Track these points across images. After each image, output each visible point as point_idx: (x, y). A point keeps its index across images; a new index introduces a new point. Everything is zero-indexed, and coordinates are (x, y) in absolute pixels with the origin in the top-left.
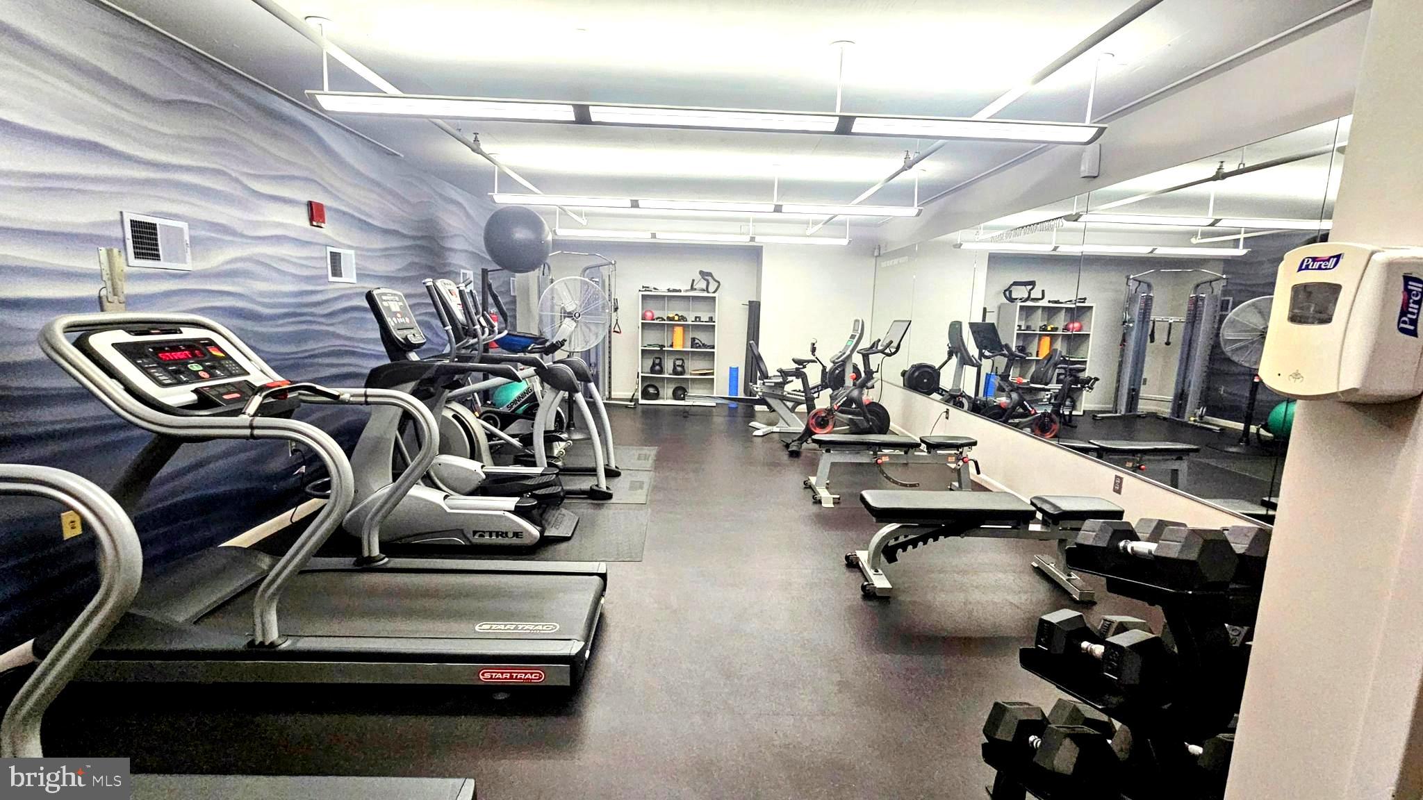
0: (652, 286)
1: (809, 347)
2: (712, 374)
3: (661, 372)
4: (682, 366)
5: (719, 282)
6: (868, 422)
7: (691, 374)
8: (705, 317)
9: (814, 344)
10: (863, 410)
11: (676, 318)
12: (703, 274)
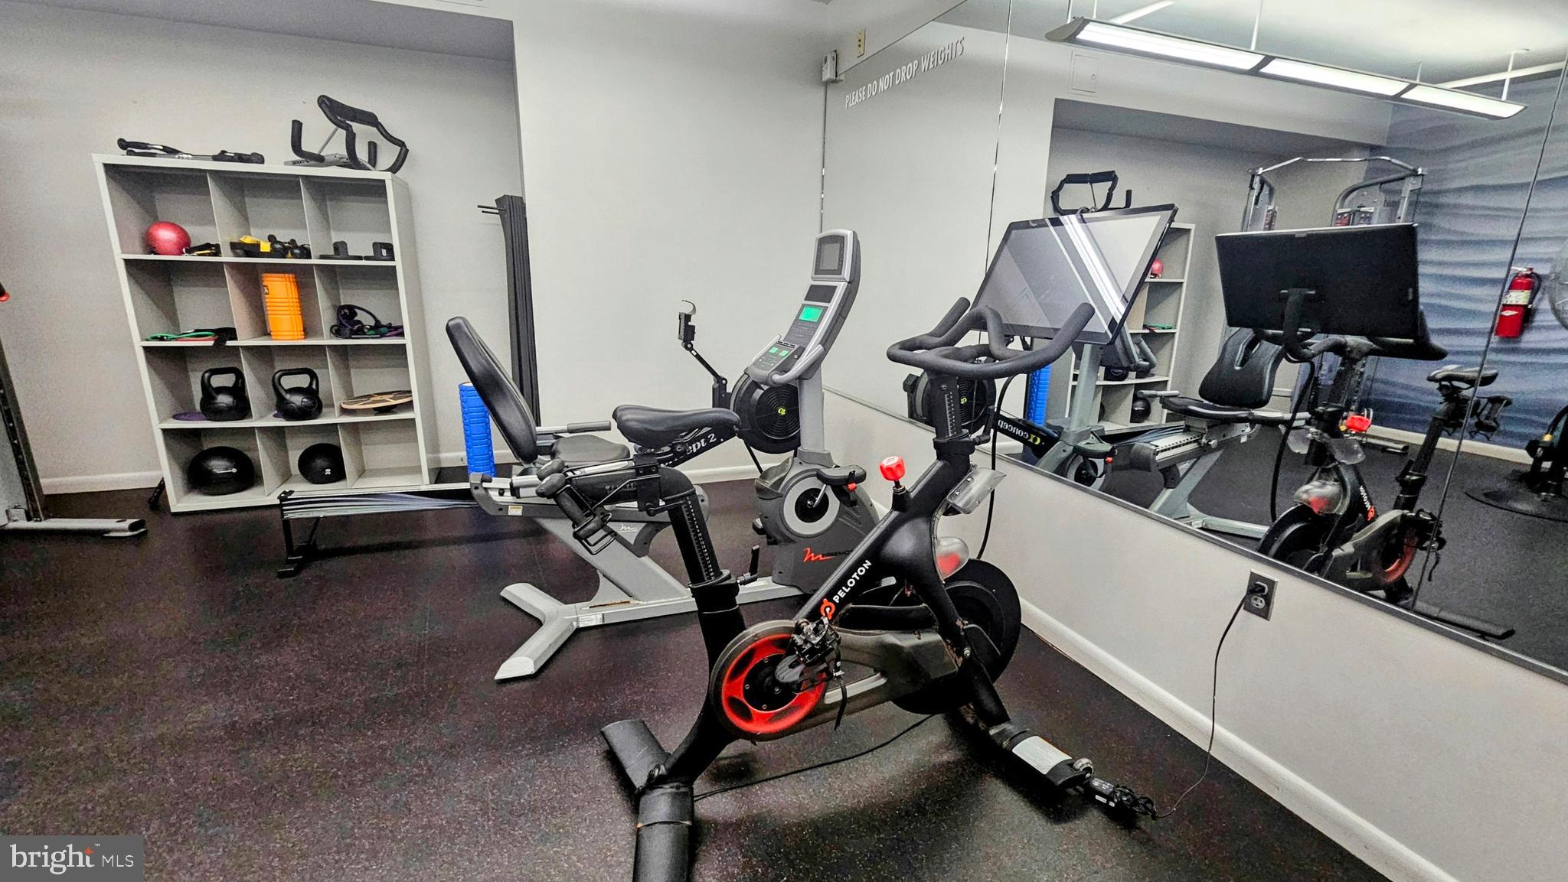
0: (156, 138)
1: (674, 327)
2: (409, 406)
3: (242, 409)
4: (311, 392)
5: (401, 144)
6: (958, 645)
7: (345, 412)
8: (360, 245)
9: (688, 318)
10: (936, 604)
11: (266, 247)
12: (333, 109)
